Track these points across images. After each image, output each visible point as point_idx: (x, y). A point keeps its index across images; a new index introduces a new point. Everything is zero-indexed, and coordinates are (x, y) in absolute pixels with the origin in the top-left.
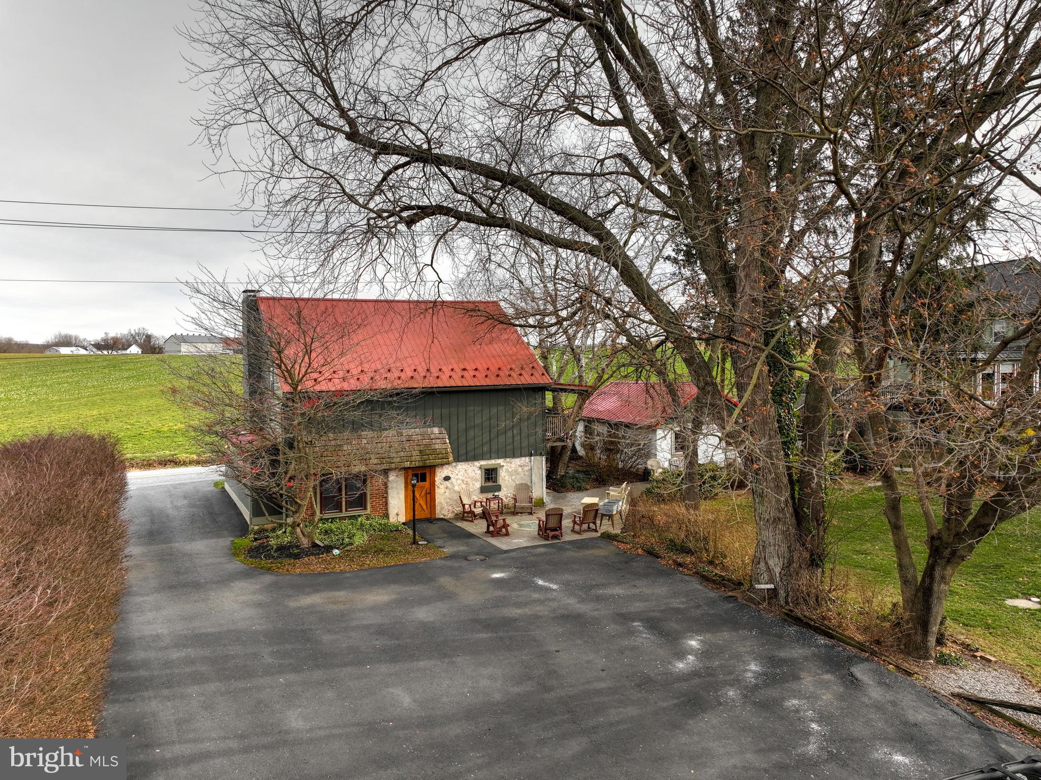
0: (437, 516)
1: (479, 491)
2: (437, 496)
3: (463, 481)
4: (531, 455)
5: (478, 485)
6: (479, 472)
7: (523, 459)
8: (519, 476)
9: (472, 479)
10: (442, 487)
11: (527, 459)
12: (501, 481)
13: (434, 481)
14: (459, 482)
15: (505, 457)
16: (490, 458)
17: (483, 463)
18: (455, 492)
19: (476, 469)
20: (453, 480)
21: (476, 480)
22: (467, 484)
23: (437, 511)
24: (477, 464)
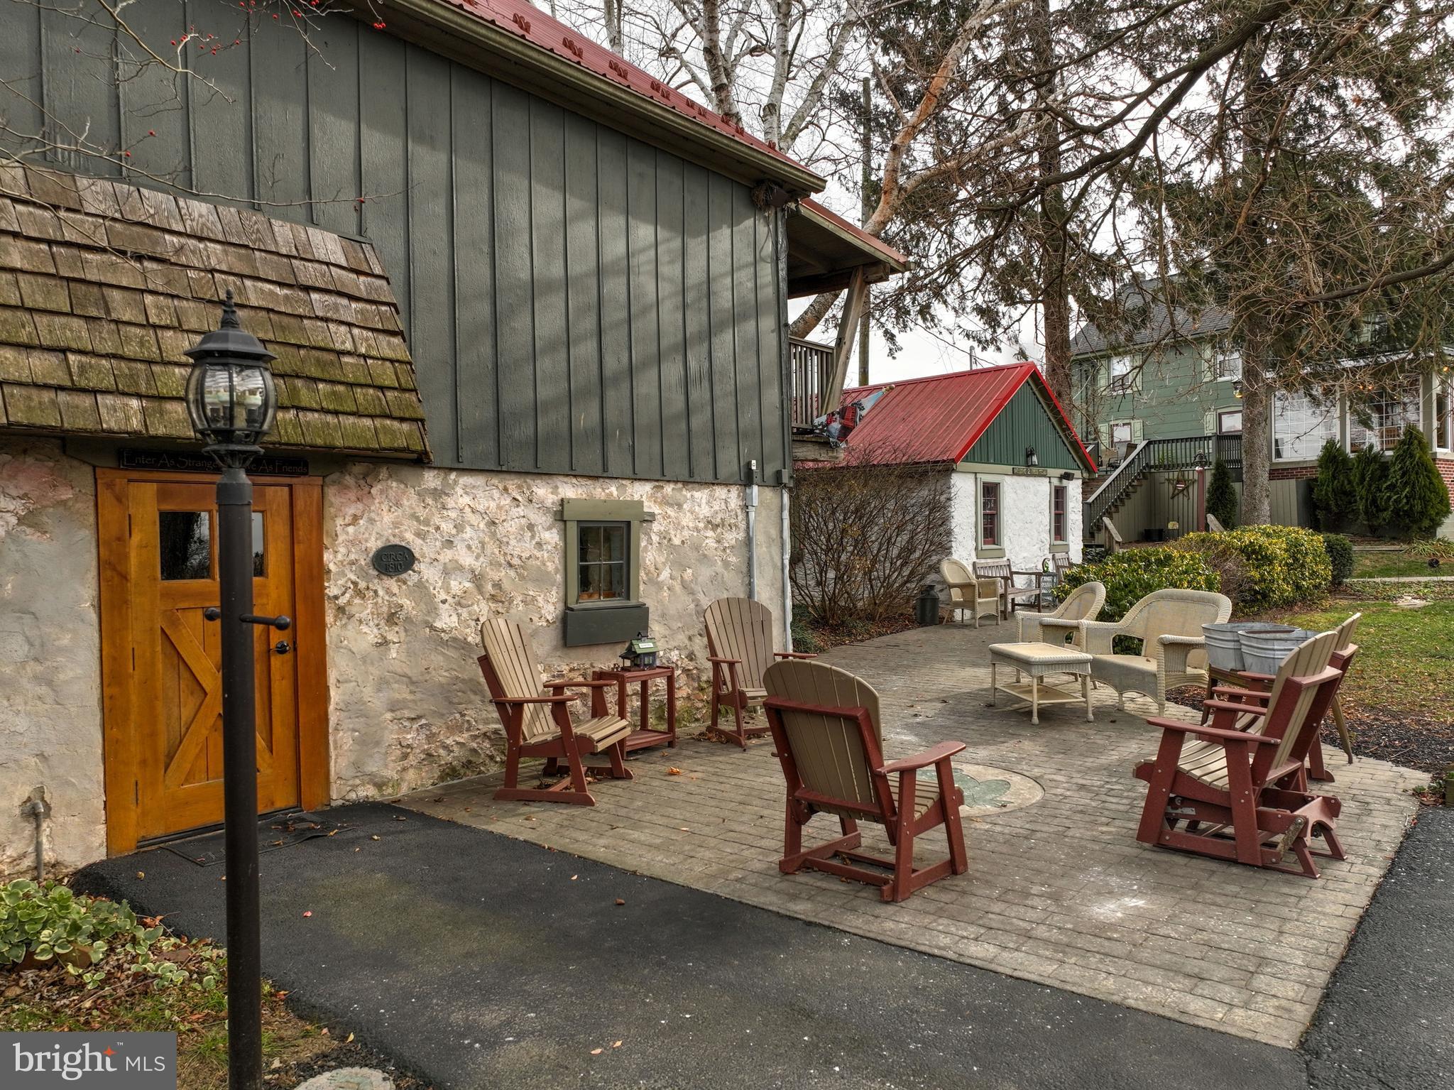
0: (338, 793)
1: (550, 638)
2: (338, 668)
3: (478, 579)
4: (747, 480)
5: (549, 607)
6: (552, 537)
7: (720, 492)
8: (706, 573)
9: (522, 569)
10: (362, 609)
11: (730, 497)
12: (644, 593)
13: (318, 573)
14: (459, 585)
15: (660, 477)
16: (602, 474)
17: (570, 490)
18: (439, 640)
19: (542, 520)
20: (426, 571)
21: (541, 579)
22: (498, 597)
23: (339, 764)
24: (544, 492)
